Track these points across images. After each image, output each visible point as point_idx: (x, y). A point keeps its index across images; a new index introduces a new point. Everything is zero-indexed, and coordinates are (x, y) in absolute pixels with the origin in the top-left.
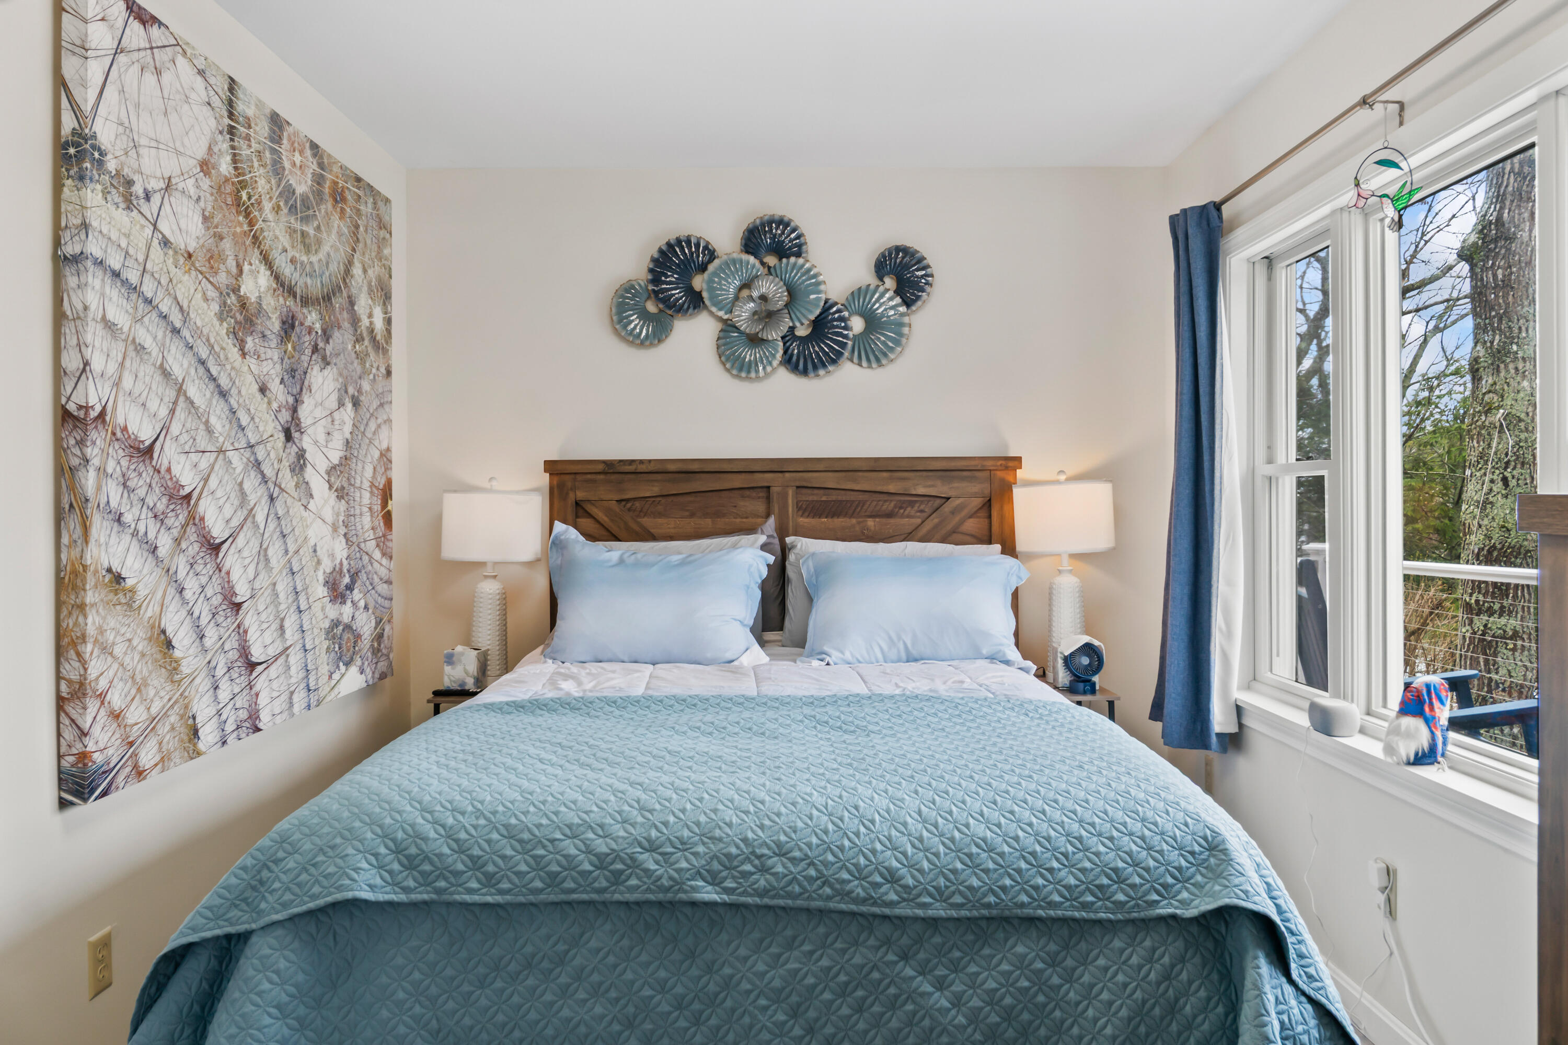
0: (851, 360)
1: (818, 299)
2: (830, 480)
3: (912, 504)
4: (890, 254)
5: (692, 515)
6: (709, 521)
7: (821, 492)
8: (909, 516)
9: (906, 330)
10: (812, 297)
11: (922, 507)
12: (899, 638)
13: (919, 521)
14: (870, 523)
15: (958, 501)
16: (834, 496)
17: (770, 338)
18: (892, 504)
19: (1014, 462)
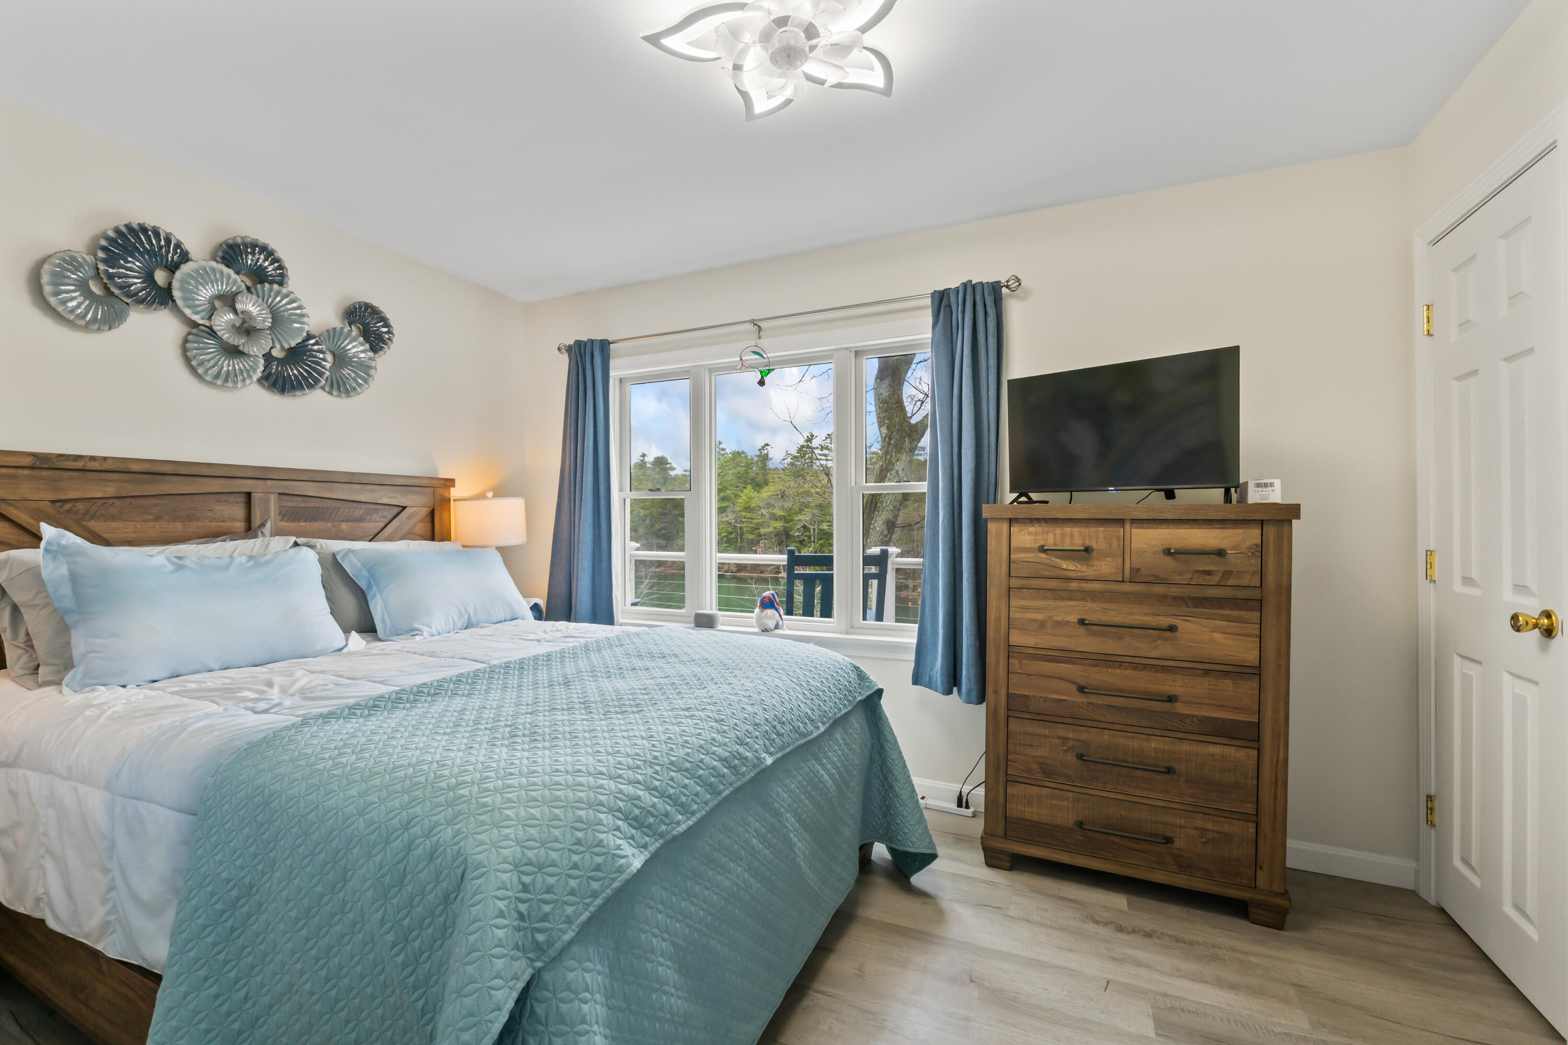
0: (323, 388)
1: (301, 329)
2: (310, 489)
3: (377, 511)
4: (360, 308)
5: (158, 518)
6: (179, 524)
7: (300, 499)
8: (375, 521)
9: (372, 372)
10: (296, 325)
11: (385, 514)
12: (466, 610)
13: (383, 525)
14: (344, 526)
15: (413, 510)
16: (312, 503)
17: (252, 353)
18: (361, 512)
19: (450, 482)
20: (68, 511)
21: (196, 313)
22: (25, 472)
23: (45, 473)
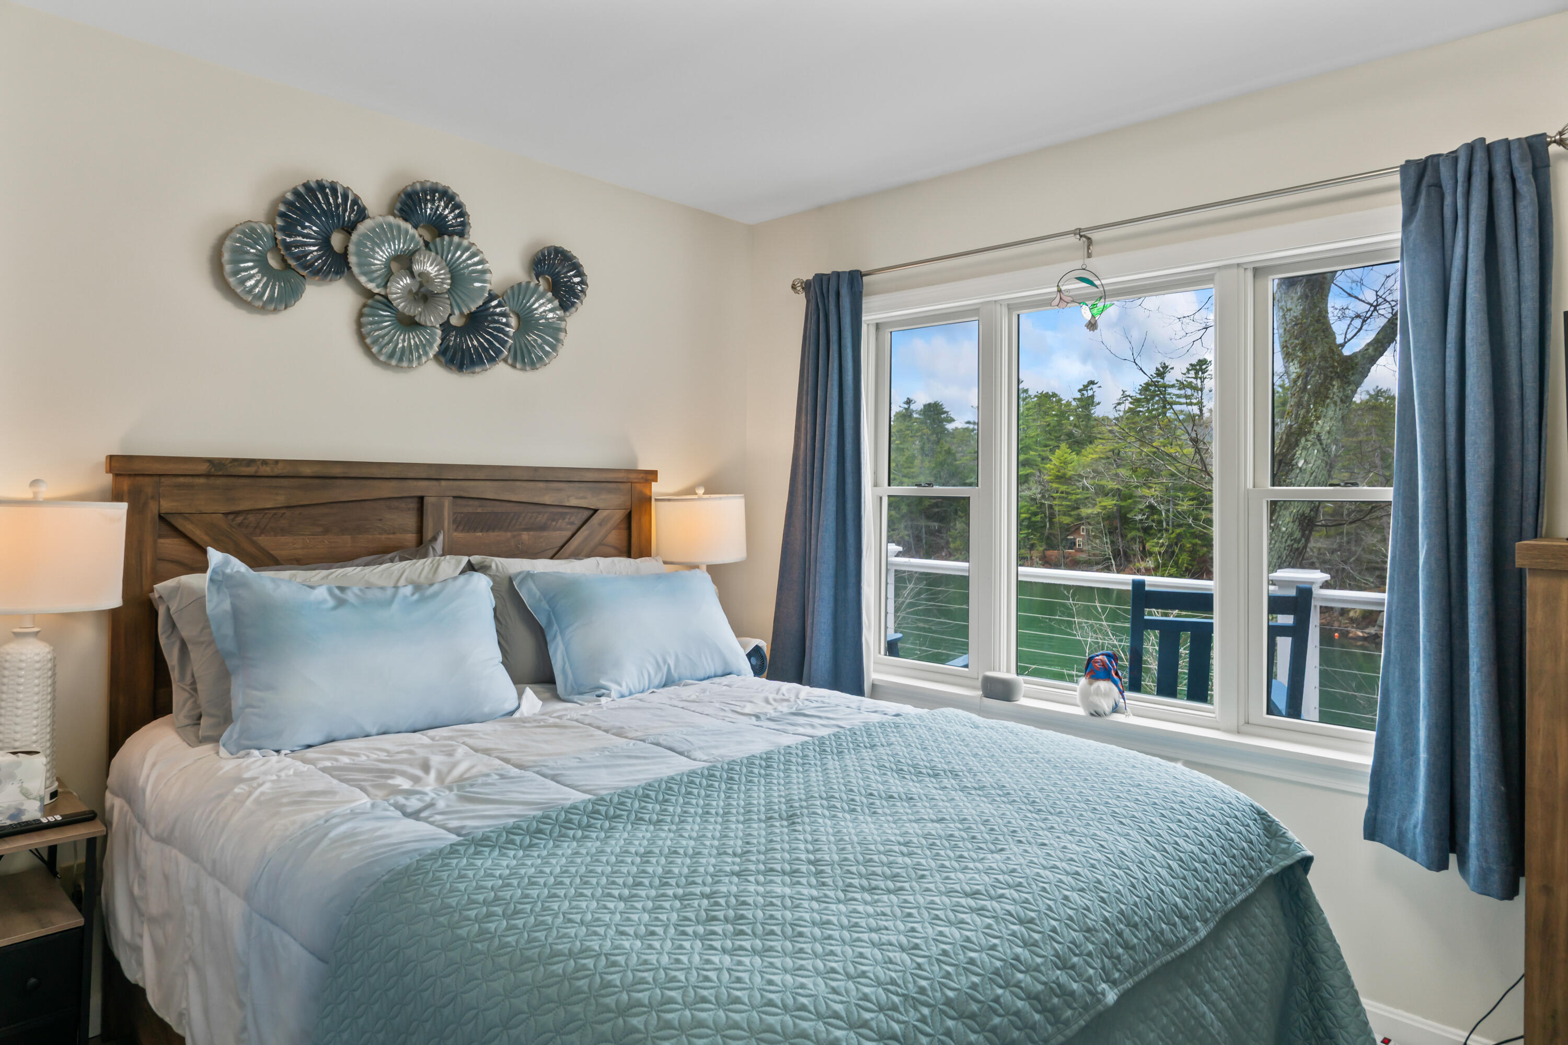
0: (505, 361)
1: (482, 289)
2: (488, 490)
3: (563, 515)
4: (549, 254)
5: (326, 531)
6: (347, 538)
7: (477, 503)
8: (560, 529)
9: (562, 335)
10: (477, 285)
11: (572, 520)
12: (665, 661)
13: (569, 534)
14: (525, 536)
15: (605, 513)
16: (489, 508)
17: (429, 324)
18: (545, 517)
19: (652, 475)
20: (240, 525)
21: (371, 281)
22: (202, 480)
23: (220, 482)
